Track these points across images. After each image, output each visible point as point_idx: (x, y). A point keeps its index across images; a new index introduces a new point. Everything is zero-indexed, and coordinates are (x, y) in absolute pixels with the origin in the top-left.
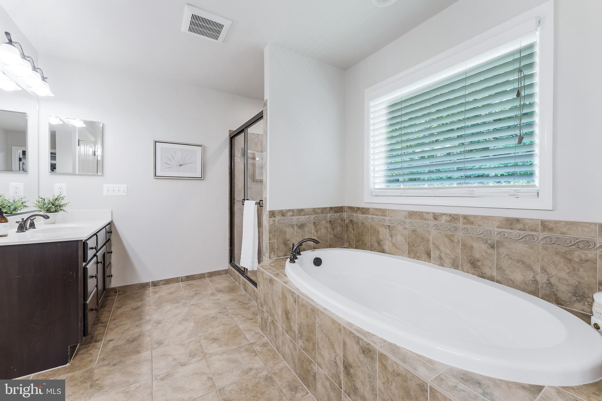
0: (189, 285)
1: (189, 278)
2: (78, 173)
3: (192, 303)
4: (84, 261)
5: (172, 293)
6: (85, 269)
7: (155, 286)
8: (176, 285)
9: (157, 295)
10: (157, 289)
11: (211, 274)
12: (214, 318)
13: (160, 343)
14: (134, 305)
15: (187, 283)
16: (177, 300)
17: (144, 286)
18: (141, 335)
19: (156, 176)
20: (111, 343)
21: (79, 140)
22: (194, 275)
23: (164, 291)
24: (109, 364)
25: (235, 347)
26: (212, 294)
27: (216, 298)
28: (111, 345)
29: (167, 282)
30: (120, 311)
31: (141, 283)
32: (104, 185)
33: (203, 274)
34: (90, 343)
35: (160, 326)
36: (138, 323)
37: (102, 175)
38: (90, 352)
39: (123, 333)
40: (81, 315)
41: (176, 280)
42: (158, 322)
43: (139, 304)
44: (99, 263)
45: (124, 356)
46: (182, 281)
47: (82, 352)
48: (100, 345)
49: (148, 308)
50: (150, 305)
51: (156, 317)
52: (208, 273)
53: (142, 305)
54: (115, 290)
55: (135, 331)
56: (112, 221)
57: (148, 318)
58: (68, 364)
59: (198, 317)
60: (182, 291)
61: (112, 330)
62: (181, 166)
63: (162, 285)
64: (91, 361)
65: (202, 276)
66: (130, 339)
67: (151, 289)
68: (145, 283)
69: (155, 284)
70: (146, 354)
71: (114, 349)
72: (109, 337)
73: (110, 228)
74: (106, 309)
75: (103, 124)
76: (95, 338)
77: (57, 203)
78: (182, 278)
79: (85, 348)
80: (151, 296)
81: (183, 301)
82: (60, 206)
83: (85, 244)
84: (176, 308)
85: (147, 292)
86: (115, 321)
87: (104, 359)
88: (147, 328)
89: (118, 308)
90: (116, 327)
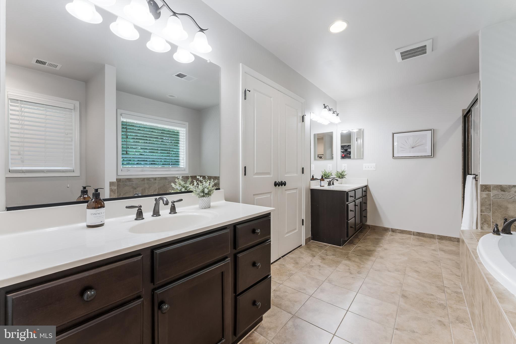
0: (418, 239)
1: (419, 234)
2: (356, 158)
3: (413, 249)
4: (347, 202)
5: (403, 239)
6: (347, 205)
7: (393, 232)
8: (409, 236)
9: (392, 237)
10: (394, 234)
11: (441, 238)
12: (425, 262)
13: (382, 258)
14: (376, 236)
15: (417, 237)
16: (404, 244)
17: (386, 230)
18: (374, 251)
19: (393, 157)
20: (359, 247)
21: (357, 138)
22: (424, 233)
23: (398, 236)
24: (356, 254)
25: (429, 281)
26: (434, 250)
27: (436, 253)
28: (359, 248)
29: (402, 232)
30: (368, 237)
31: (384, 227)
32: (364, 164)
33: (433, 235)
34: (351, 244)
35: (386, 251)
36: (375, 245)
37: (363, 159)
38: (350, 247)
39: (366, 246)
40: (346, 226)
41: (409, 233)
42: (386, 249)
43: (380, 237)
44: (356, 205)
45: (363, 255)
46: (414, 235)
47: (347, 245)
48: (355, 246)
49: (384, 241)
50: (385, 240)
51: (386, 246)
52: (439, 236)
53: (381, 239)
54: (369, 226)
55: (372, 248)
56: (368, 185)
57: (381, 245)
58: (341, 247)
59: (412, 257)
60: (411, 240)
61: (362, 243)
62: (413, 148)
63: (398, 233)
64: (349, 250)
65: (432, 237)
66: (368, 250)
67: (390, 233)
68: (386, 228)
69: (393, 231)
70: (373, 258)
71: (360, 250)
72: (359, 245)
73: (366, 189)
74: (362, 234)
75: (363, 129)
76: (354, 243)
77: (342, 174)
78: (414, 232)
79: (348, 244)
80: (388, 236)
81: (408, 246)
82: (344, 176)
83: (347, 193)
84: (401, 247)
85: (387, 234)
86: (364, 240)
87: (354, 252)
88: (379, 249)
89: (368, 235)
90: (364, 243)
